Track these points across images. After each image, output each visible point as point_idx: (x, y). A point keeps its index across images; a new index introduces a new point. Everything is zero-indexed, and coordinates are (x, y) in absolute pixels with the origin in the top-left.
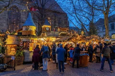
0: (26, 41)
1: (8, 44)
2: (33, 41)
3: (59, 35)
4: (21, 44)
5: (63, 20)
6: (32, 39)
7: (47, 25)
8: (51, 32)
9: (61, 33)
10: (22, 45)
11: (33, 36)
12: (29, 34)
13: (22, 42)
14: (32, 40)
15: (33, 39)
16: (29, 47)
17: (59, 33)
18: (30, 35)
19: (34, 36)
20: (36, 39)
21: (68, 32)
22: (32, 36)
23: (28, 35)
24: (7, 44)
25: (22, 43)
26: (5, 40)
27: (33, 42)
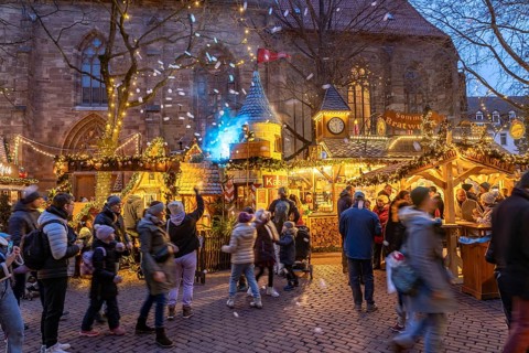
0: (243, 181)
1: (185, 192)
2: (268, 181)
3: (387, 151)
4: (229, 192)
5: (428, 71)
6: (265, 172)
7: (335, 109)
8: (352, 140)
9: (400, 138)
10: (232, 198)
11: (270, 162)
12: (253, 155)
13: (229, 187)
14: (264, 177)
15: (269, 174)
16: (255, 203)
17: (390, 142)
18: (257, 158)
19: (272, 161)
20: (283, 173)
21: (430, 135)
22: (266, 161)
23: (251, 160)
24: (180, 192)
25: (232, 188)
26: (174, 180)
27: (269, 186)
